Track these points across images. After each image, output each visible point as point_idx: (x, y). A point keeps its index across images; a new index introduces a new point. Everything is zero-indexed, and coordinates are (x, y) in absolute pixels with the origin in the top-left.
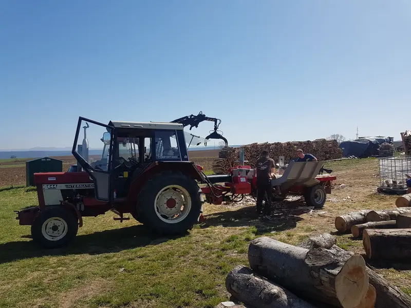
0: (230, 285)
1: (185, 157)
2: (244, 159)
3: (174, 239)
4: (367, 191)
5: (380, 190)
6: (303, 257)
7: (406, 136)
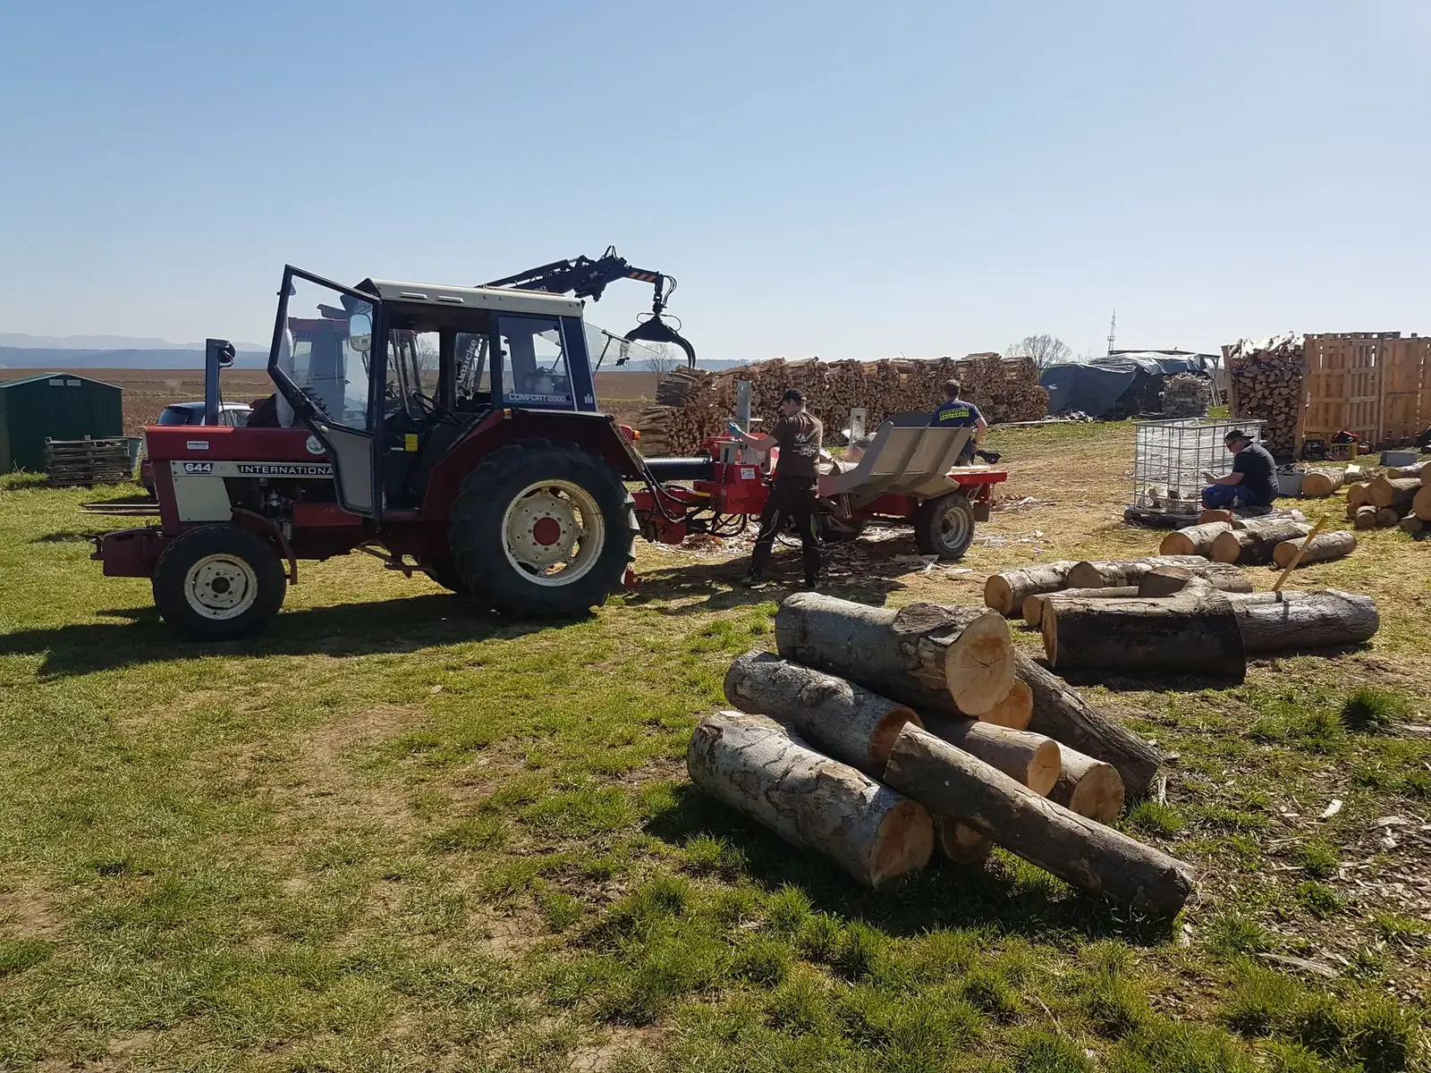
0: (735, 685)
1: (588, 400)
2: (749, 416)
3: (559, 627)
4: (1093, 517)
5: (1133, 518)
6: (889, 620)
7: (1237, 355)
